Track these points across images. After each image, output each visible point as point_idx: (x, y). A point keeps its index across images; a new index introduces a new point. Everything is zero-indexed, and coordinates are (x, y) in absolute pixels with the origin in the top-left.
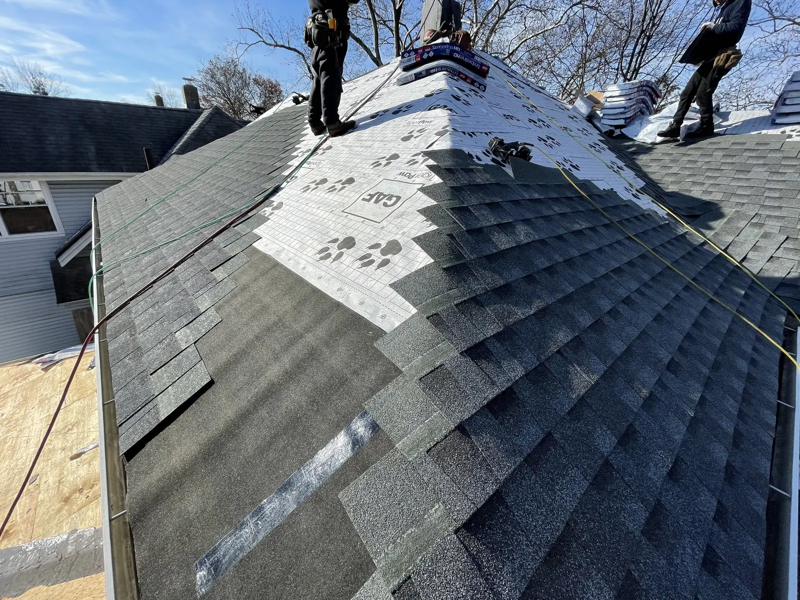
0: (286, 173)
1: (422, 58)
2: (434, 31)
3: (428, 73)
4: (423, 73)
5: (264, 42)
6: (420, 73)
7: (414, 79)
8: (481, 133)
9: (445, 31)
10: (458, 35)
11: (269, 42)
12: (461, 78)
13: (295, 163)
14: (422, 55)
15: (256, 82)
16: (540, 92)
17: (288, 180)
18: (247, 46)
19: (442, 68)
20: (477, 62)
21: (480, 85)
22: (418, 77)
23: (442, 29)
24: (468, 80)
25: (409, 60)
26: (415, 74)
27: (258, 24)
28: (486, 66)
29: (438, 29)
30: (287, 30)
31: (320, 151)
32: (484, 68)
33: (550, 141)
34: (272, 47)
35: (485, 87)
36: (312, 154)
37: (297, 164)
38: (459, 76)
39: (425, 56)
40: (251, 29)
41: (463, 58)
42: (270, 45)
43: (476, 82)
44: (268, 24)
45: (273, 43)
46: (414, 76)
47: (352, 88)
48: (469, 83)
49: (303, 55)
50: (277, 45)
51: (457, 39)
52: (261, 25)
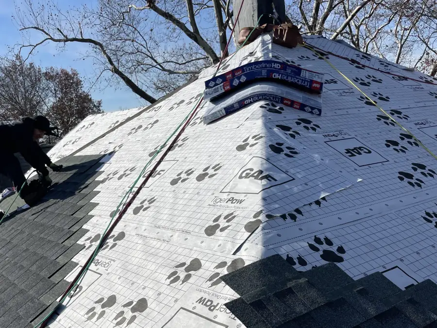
0: (70, 278)
1: (231, 85)
2: (250, 29)
3: (242, 105)
4: (235, 106)
5: (51, 39)
6: (232, 106)
7: (225, 114)
8: (310, 204)
9: (265, 25)
10: (281, 30)
11: (56, 37)
12: (286, 105)
13: (81, 259)
14: (232, 81)
15: (49, 76)
16: (406, 79)
17: (72, 292)
18: (32, 48)
19: (258, 97)
20: (304, 80)
21: (313, 108)
22: (230, 111)
23: (261, 23)
24: (295, 106)
25: (216, 91)
26: (225, 108)
27: (42, 20)
28: (317, 82)
29: (256, 25)
30: (79, 20)
31: (110, 242)
32: (315, 85)
33: (417, 175)
34: (62, 43)
35: (320, 111)
36: (101, 246)
37: (83, 262)
38: (282, 102)
39: (236, 83)
40: (35, 28)
41: (285, 78)
42: (59, 41)
43: (306, 106)
44: (55, 17)
45: (62, 37)
46: (224, 111)
47: (152, 121)
48: (297, 109)
49: (101, 45)
50: (67, 40)
51: (282, 36)
52: (46, 20)
